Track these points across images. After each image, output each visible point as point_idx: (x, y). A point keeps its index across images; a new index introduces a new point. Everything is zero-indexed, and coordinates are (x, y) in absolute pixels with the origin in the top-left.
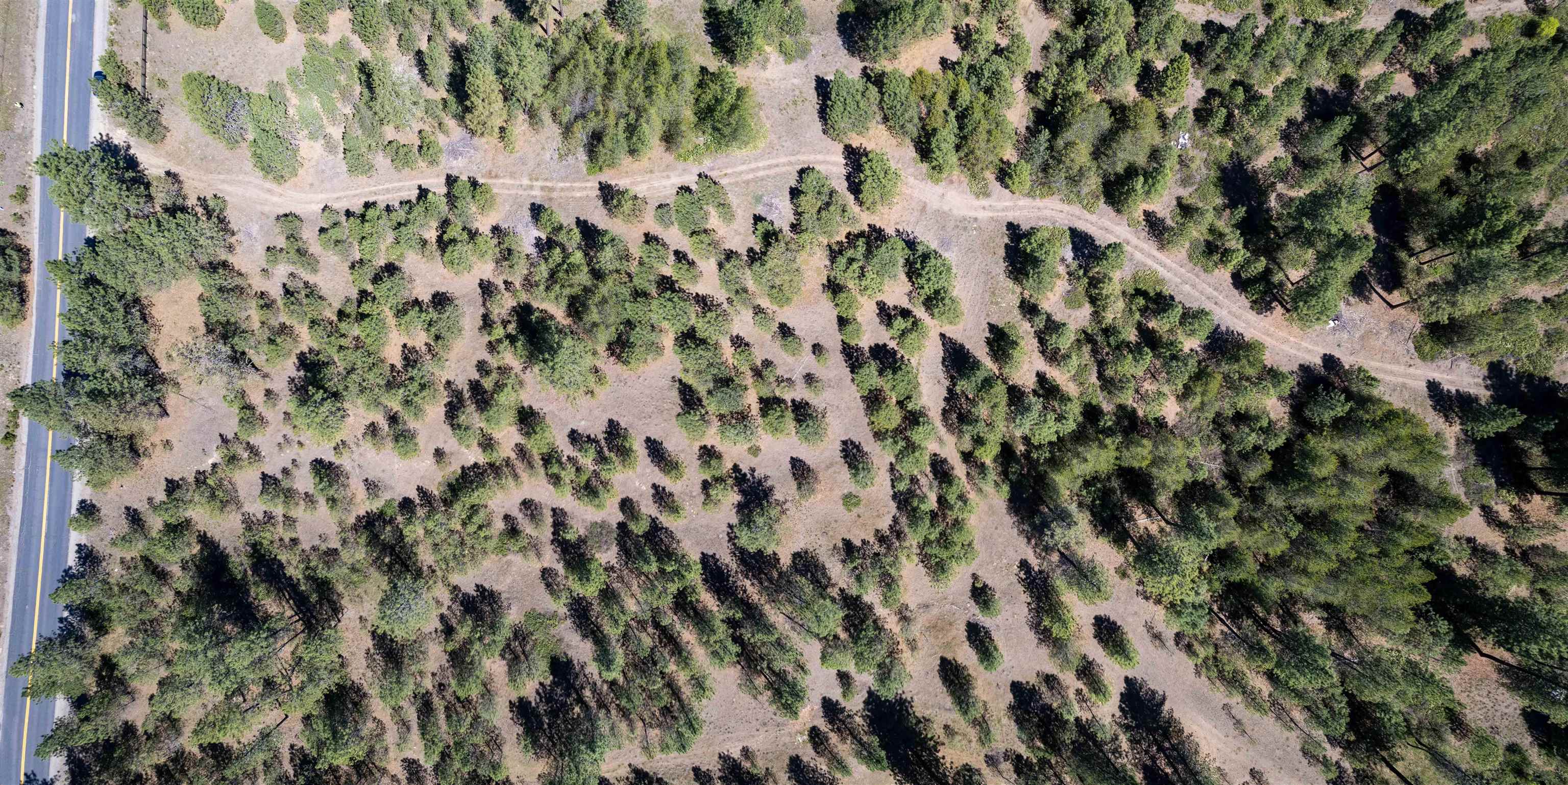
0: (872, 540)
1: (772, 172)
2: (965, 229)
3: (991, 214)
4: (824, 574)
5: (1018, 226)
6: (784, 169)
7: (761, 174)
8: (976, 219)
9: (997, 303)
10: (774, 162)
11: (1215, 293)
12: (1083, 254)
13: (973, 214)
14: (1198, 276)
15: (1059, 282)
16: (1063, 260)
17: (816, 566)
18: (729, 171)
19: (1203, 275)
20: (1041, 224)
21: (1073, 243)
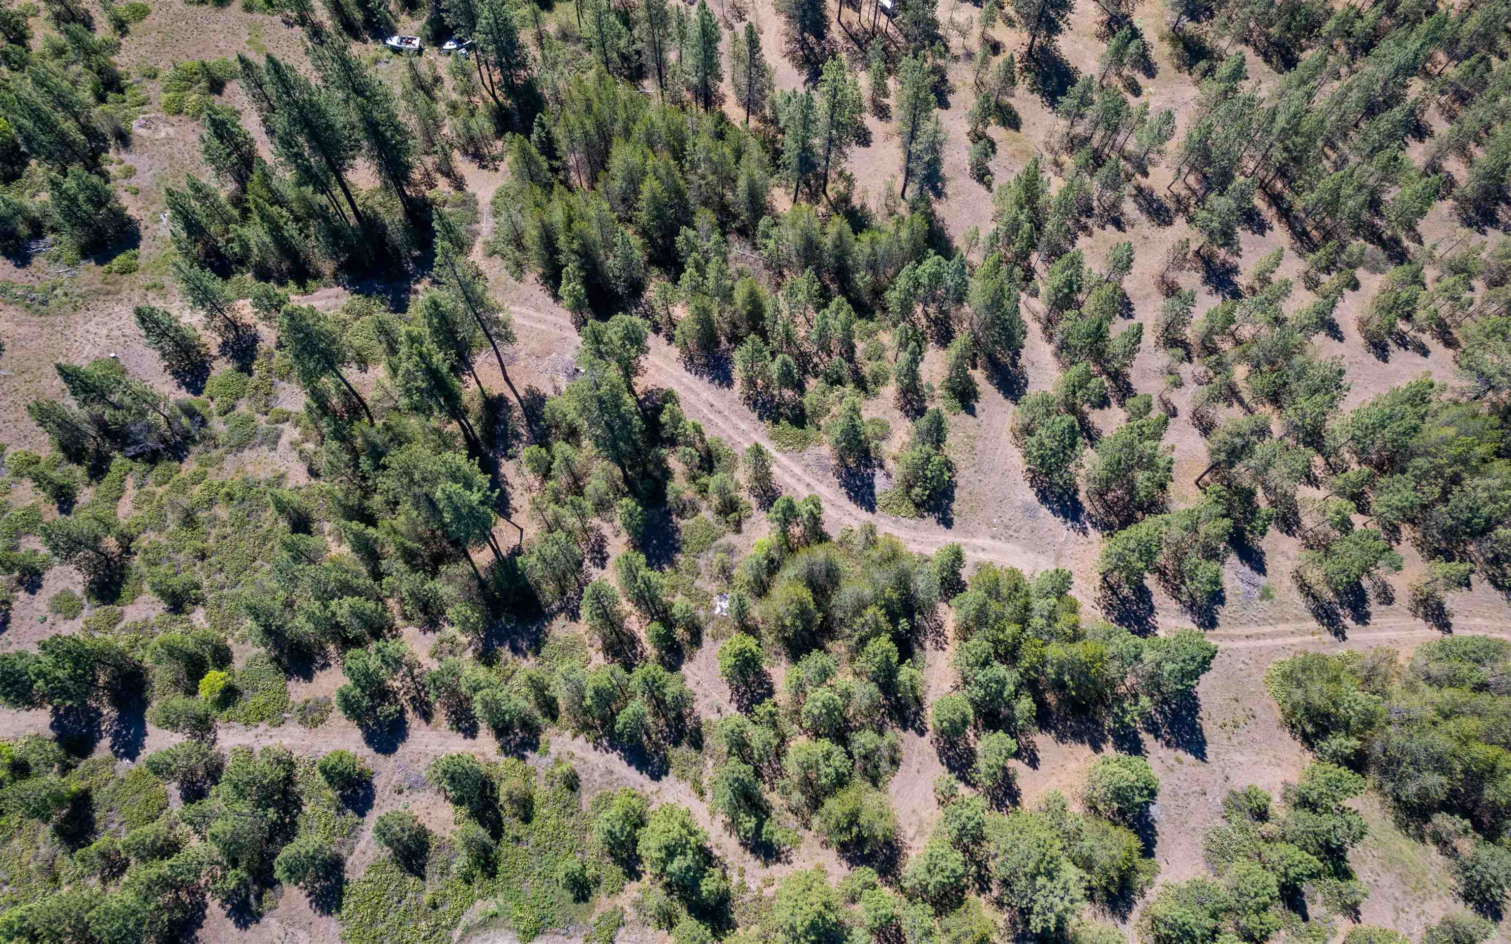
0: (1095, 229)
1: (1253, 629)
2: (1007, 527)
3: (974, 541)
4: (1140, 205)
5: (938, 523)
6: (1238, 631)
7: (1268, 629)
8: (993, 537)
9: (969, 437)
10: (1252, 643)
11: (711, 417)
12: (862, 480)
13: (997, 544)
14: (730, 437)
15: (895, 451)
16: (888, 476)
17: (1149, 213)
18: (1310, 638)
19: (724, 437)
20: (913, 522)
21: (872, 494)
